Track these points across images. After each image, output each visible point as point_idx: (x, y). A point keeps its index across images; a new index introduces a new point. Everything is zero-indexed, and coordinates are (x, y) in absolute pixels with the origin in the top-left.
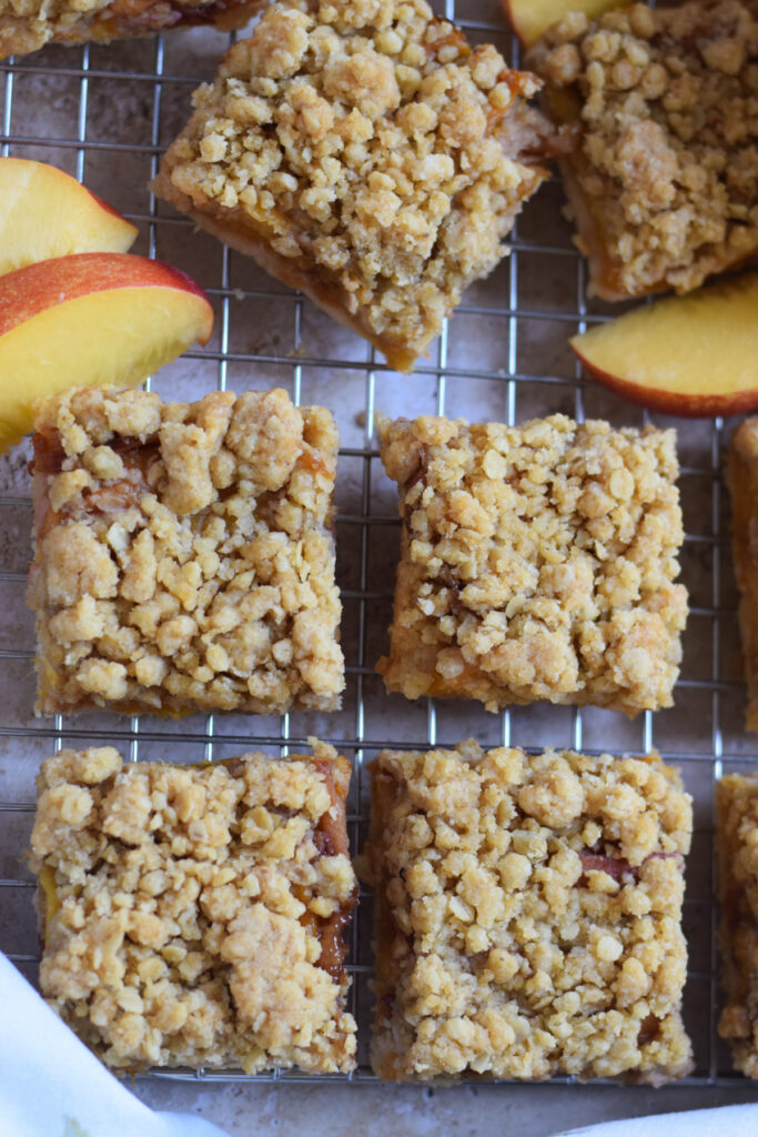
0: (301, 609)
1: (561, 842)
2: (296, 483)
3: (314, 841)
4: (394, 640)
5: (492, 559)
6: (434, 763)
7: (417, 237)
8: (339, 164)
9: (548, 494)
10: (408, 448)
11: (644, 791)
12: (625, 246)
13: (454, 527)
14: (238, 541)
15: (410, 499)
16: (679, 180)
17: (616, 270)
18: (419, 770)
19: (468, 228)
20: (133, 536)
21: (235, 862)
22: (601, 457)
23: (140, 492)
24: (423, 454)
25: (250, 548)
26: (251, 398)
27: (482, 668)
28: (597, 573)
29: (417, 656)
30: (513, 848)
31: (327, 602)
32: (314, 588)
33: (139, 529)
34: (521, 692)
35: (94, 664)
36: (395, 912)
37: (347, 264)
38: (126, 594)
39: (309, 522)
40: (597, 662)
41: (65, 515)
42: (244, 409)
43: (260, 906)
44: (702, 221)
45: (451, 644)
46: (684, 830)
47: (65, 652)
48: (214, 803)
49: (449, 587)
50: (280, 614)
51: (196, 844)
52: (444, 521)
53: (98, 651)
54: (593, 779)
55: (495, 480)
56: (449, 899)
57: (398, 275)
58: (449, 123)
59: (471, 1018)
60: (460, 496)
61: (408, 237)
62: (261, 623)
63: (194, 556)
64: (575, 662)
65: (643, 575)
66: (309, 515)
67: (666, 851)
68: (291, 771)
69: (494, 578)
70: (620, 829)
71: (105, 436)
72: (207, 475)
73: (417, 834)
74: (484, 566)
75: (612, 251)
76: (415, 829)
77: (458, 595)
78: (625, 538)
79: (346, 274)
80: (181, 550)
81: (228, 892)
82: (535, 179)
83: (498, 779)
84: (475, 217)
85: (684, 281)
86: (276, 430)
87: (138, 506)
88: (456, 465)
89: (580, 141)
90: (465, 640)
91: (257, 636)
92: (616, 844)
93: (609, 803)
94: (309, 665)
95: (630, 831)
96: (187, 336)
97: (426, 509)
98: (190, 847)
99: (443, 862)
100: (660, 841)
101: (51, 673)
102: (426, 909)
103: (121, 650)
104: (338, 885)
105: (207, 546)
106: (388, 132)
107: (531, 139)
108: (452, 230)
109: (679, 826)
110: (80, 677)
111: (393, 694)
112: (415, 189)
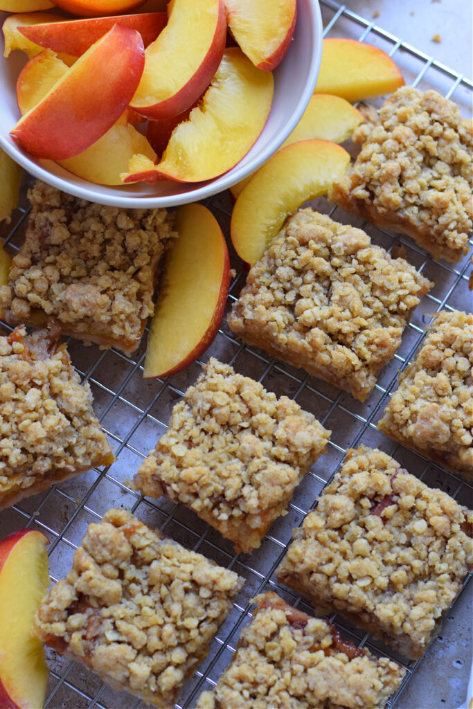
0: (191, 573)
1: (361, 519)
2: (134, 542)
3: (296, 629)
4: (230, 538)
5: (219, 475)
6: (293, 555)
7: (58, 424)
8: (6, 439)
9: (206, 433)
10: (149, 484)
11: (361, 469)
12: (117, 331)
13: (195, 485)
14: (145, 583)
15: (172, 496)
16: (102, 290)
17: (125, 340)
18: (292, 563)
19: (68, 398)
20: (115, 628)
21: (284, 669)
22: (203, 400)
23: (98, 614)
24: (156, 478)
25: (152, 580)
26: (86, 541)
27: (264, 508)
28: (253, 432)
29: (242, 532)
30: (351, 542)
31: (195, 560)
32: (185, 562)
33: (114, 624)
34: (285, 497)
35: (161, 678)
36: (348, 610)
37: (52, 461)
38: (139, 647)
39: (155, 547)
40: (291, 456)
41: (89, 653)
42: (89, 547)
43: (310, 670)
44: (126, 290)
45: (246, 516)
46: (389, 461)
47: (148, 688)
48: (253, 663)
49: (220, 502)
50: (188, 585)
51: (266, 682)
52: (191, 487)
53: (156, 673)
54: (342, 488)
55: (186, 454)
56: (356, 584)
57: (70, 441)
58: (17, 379)
59: (415, 605)
60: (184, 474)
61: (56, 428)
62: (187, 595)
63: (140, 607)
64: (286, 466)
65: (266, 413)
66: (152, 545)
67: (393, 474)
68: (259, 621)
69: (229, 480)
70: (371, 489)
71: (64, 615)
72: (108, 580)
73: (320, 581)
74: (221, 482)
75: (116, 337)
76: (317, 581)
77: (226, 501)
78: (245, 411)
79: (56, 464)
80: (134, 611)
81: (295, 680)
82: (63, 353)
83: (317, 531)
84: (65, 392)
85: (148, 311)
86: (106, 539)
87: (104, 618)
88: (169, 468)
89: (59, 322)
90: (247, 509)
91: (191, 600)
92: (376, 495)
93: (357, 489)
94: (217, 585)
95: (375, 486)
96: (41, 548)
97: (181, 492)
98: (266, 685)
99: (339, 577)
100: (387, 474)
101: (154, 699)
102: (354, 597)
103: (163, 663)
104: (321, 630)
105: (139, 598)
106: (5, 409)
107: (45, 343)
108: (65, 406)
109: (386, 462)
110: (163, 689)
111: (253, 552)
112: (37, 412)
